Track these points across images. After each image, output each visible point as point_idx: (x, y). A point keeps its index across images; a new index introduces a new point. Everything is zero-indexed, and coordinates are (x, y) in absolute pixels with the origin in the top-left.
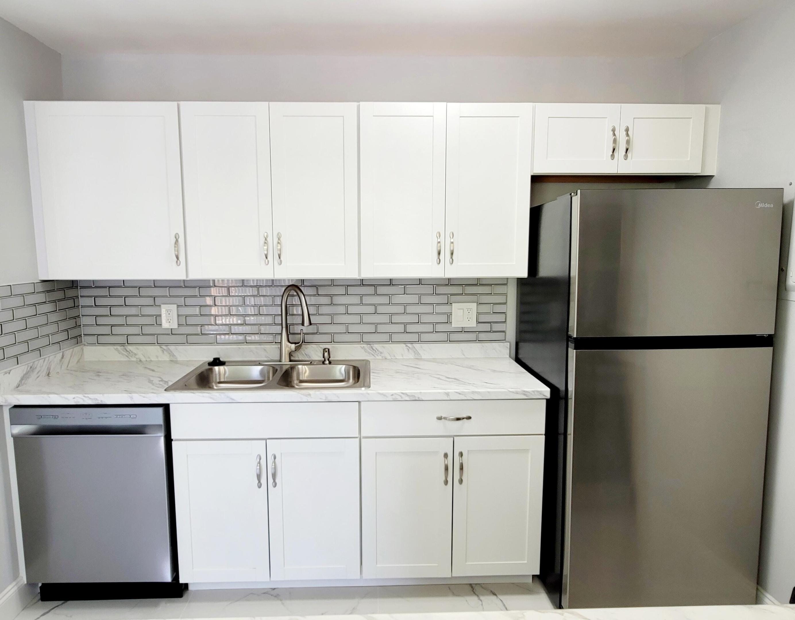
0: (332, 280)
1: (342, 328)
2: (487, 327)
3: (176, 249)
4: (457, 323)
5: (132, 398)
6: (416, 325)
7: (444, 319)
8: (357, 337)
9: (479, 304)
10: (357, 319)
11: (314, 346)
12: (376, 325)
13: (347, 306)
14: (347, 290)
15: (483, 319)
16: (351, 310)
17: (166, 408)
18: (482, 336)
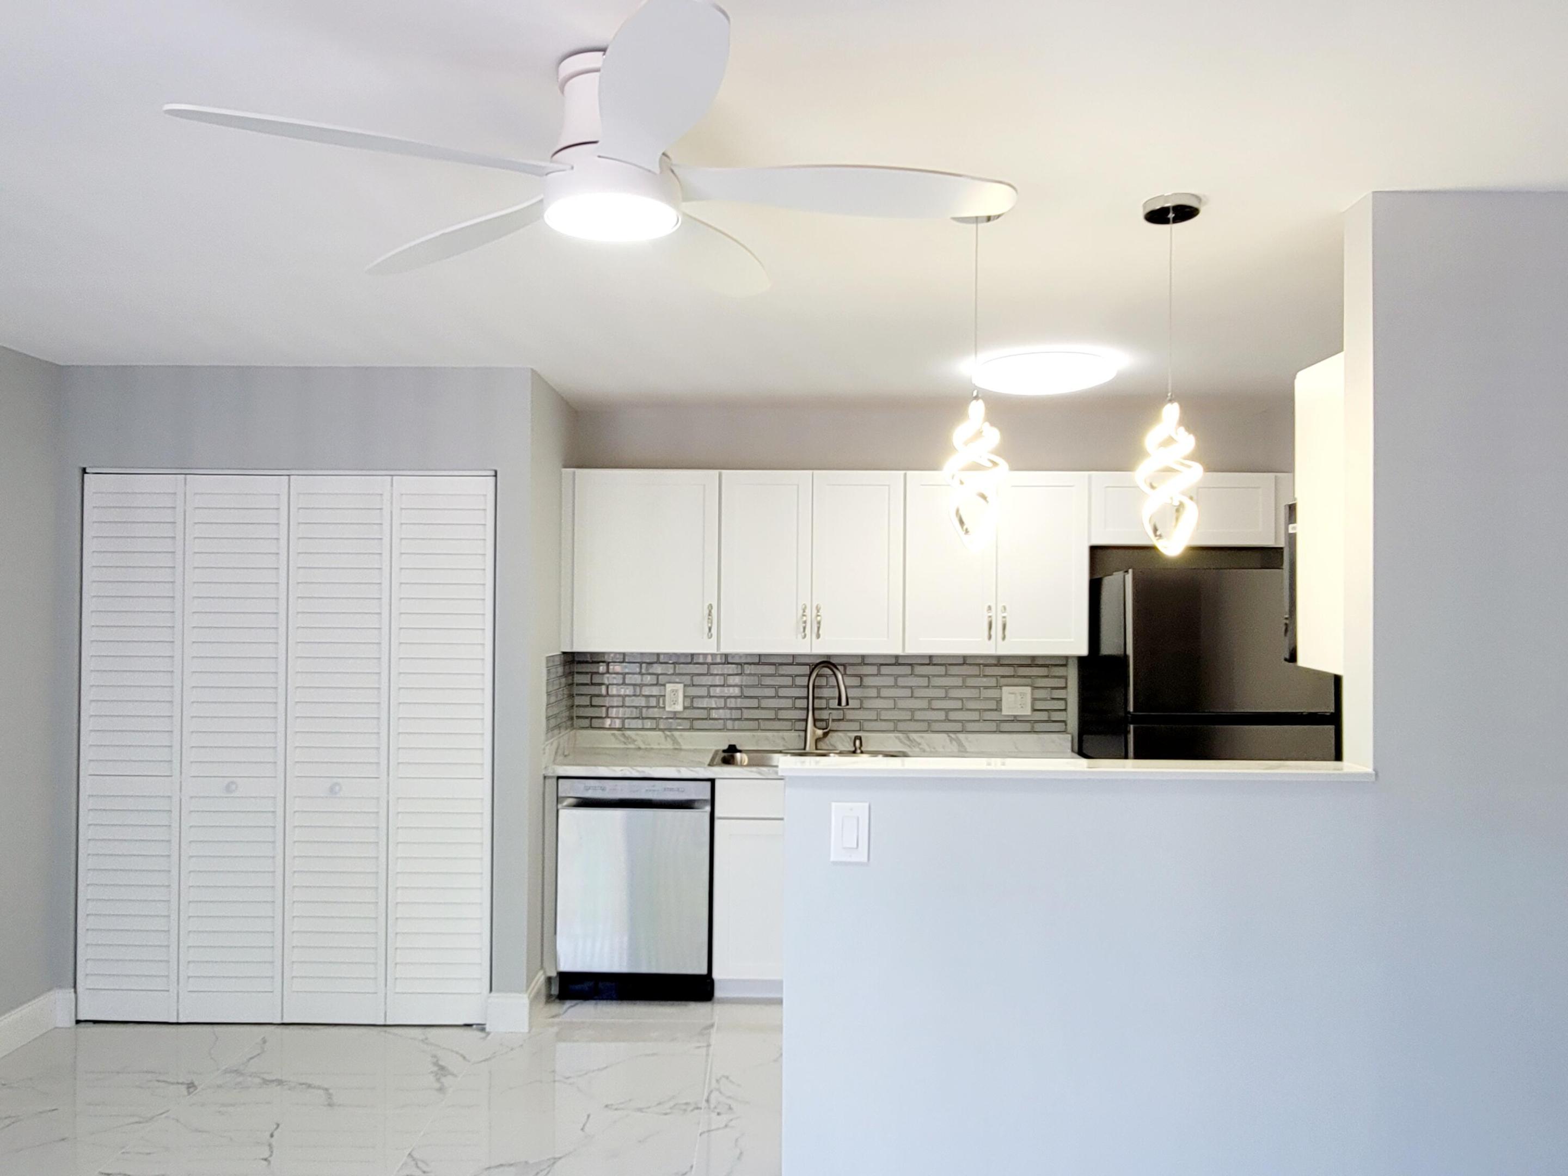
0: (863, 657)
1: (872, 715)
2: (1044, 716)
3: (710, 621)
4: (1007, 711)
5: (679, 771)
6: (960, 712)
7: (992, 705)
8: (890, 726)
9: (1035, 688)
10: (890, 704)
11: (840, 734)
12: (912, 711)
13: (878, 688)
14: (879, 670)
15: (1039, 705)
16: (884, 693)
17: (712, 781)
18: (1038, 727)
